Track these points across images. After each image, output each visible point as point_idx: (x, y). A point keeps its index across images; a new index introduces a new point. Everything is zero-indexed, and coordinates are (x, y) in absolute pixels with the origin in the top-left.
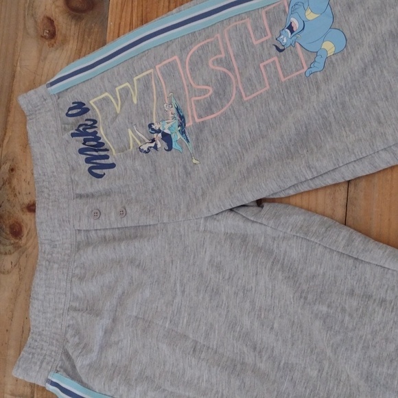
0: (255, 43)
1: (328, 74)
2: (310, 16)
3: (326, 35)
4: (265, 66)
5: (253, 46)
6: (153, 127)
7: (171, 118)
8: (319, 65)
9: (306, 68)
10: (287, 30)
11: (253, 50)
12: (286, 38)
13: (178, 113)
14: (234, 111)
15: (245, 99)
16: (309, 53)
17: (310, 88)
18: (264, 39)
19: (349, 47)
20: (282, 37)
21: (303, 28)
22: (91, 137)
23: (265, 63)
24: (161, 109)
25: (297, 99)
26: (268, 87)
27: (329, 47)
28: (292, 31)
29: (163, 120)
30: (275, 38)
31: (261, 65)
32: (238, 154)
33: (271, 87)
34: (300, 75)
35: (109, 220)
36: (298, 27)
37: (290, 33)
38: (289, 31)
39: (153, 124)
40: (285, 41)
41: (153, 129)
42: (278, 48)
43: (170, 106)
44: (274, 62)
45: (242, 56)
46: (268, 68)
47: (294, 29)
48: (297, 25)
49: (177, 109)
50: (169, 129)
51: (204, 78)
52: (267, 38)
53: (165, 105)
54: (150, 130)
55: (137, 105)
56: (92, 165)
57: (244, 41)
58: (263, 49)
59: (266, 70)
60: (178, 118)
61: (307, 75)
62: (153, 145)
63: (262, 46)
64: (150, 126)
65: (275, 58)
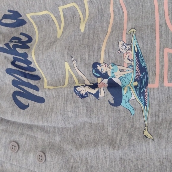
6: (99, 68)
7: (126, 65)
13: (139, 60)
22: (21, 58)
24: (113, 46)
29: (114, 64)
35: (26, 159)
39: (99, 64)
41: (98, 71)
43: (128, 47)
49: (137, 54)
50: (121, 78)
53: (121, 43)
54: (94, 72)
55: (84, 33)
56: (18, 90)
60: (136, 68)
62: (94, 91)
64: (95, 65)
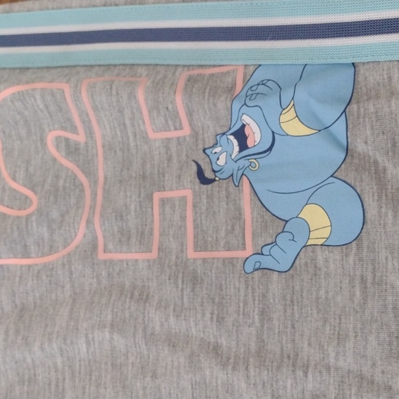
0: (152, 135)
1: (297, 288)
2: (292, 126)
3: (319, 187)
4: (163, 202)
5: (146, 139)
8: (283, 256)
9: (249, 250)
10: (232, 138)
11: (146, 148)
12: (225, 155)
14: (71, 273)
15: (101, 256)
16: (268, 217)
17: (245, 303)
18: (173, 134)
19: (365, 243)
20: (218, 149)
21: (270, 149)
23: (167, 194)
25: (208, 316)
26: (154, 255)
27: (317, 222)
28: (243, 146)
30: (201, 147)
31: (157, 196)
32: (53, 373)
33: (160, 258)
34: (231, 261)
36: (258, 140)
37: (237, 149)
38: (235, 142)
40: (222, 162)
42: (200, 173)
44: (183, 200)
45: (119, 154)
46: (168, 209)
47: (250, 143)
48: (256, 136)
51: (31, 169)
52: (179, 133)
57: (128, 122)
58: (169, 159)
59: (162, 213)
61: (249, 268)
63: (168, 149)
65: (188, 193)
